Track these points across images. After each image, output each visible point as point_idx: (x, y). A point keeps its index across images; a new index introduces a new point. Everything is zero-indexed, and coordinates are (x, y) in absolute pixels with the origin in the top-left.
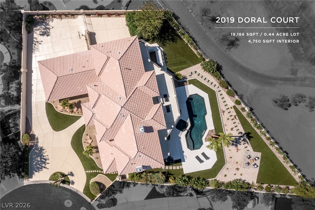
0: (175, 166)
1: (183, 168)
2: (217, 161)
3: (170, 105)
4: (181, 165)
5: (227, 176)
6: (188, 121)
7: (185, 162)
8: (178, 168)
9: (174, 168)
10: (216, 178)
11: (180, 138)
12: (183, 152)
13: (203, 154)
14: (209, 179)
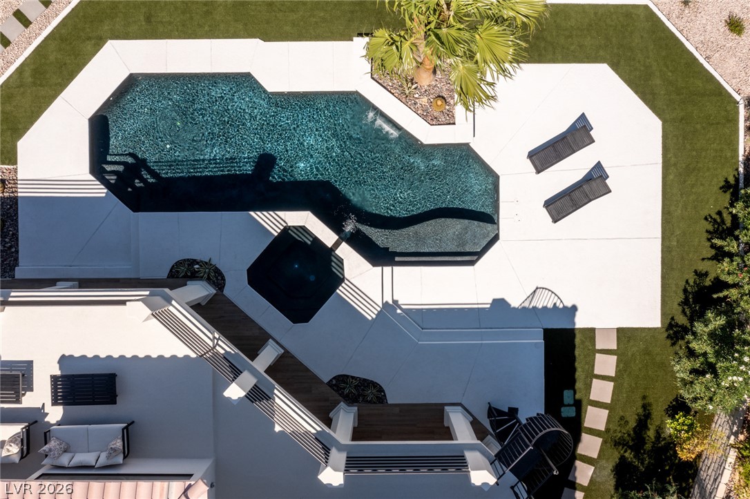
0: (588, 387)
1: (620, 331)
2: (615, 67)
3: (64, 360)
4: (590, 333)
5: (738, 12)
6: (275, 221)
7: (574, 308)
8: (606, 365)
9: (602, 391)
10: (737, 97)
11: (389, 308)
12: (500, 303)
13: (545, 156)
14: (736, 150)
